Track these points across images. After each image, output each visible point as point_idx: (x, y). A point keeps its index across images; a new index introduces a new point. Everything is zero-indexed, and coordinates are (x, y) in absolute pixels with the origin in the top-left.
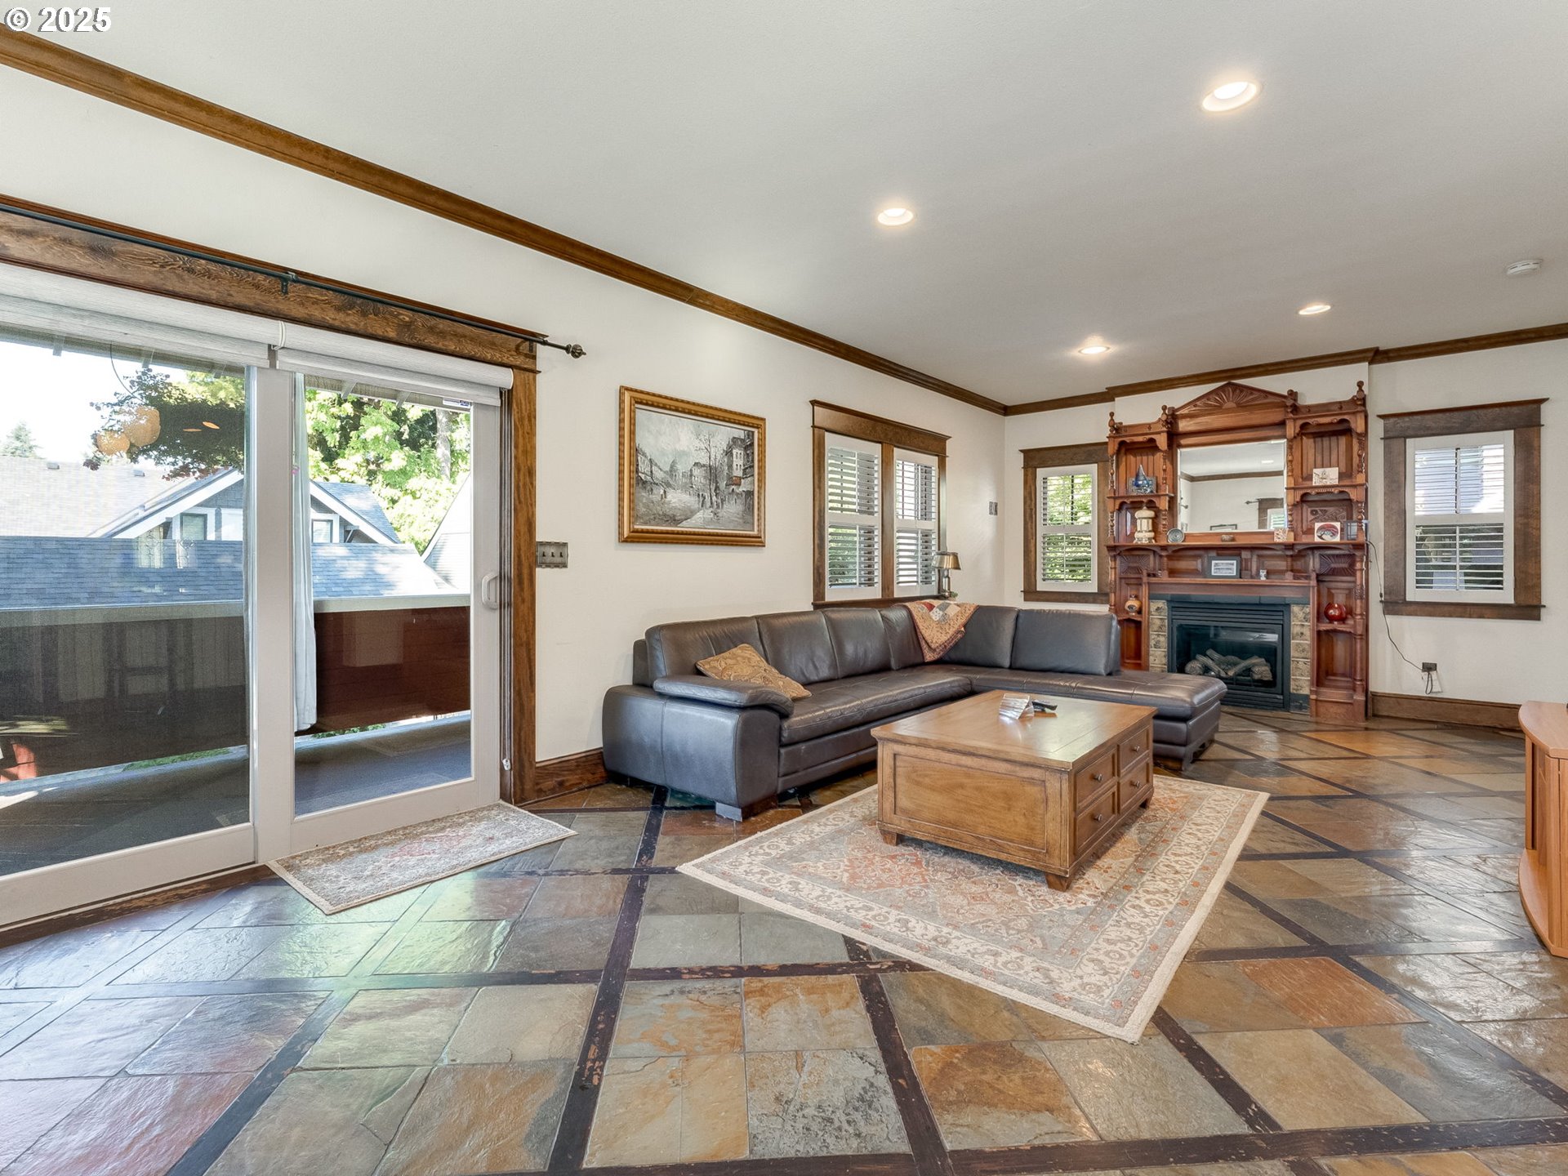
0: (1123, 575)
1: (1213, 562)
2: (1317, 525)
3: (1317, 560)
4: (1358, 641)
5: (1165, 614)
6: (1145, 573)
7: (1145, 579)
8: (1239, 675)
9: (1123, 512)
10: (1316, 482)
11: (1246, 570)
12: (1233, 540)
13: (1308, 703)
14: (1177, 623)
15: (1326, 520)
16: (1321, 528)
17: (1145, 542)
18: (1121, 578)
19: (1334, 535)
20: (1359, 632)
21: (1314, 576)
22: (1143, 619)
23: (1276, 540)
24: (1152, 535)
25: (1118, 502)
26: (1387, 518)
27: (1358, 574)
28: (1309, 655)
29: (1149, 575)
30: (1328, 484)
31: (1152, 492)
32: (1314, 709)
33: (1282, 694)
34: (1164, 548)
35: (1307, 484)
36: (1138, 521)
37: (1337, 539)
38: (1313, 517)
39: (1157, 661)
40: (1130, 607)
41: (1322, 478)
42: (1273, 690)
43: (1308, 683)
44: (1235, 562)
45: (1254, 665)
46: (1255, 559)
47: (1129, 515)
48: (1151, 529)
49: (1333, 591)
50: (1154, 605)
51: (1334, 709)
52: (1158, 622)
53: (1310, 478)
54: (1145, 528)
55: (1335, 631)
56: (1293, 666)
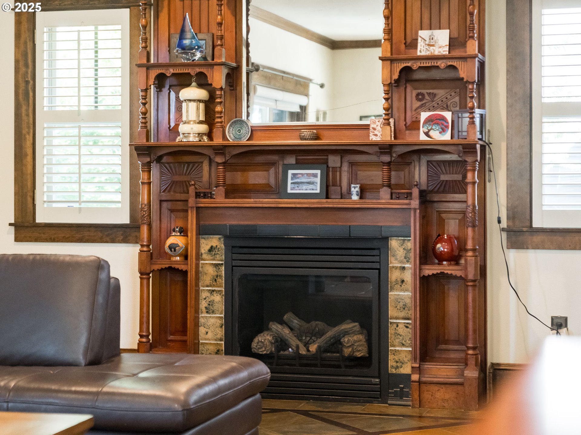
0: (164, 196)
1: (290, 172)
2: (424, 115)
3: (424, 169)
4: (470, 289)
5: (220, 259)
6: (192, 190)
7: (192, 201)
8: (326, 351)
9: (165, 90)
10: (422, 50)
11: (334, 185)
12: (317, 138)
13: (409, 387)
14: (239, 272)
15: (434, 109)
16: (429, 120)
17: (193, 139)
18: (161, 201)
19: (443, 131)
20: (471, 276)
21: (416, 192)
22: (190, 267)
23: (373, 138)
24: (204, 128)
25: (154, 73)
26: (510, 106)
27: (470, 189)
28: (411, 313)
29: (198, 195)
30: (436, 53)
31: (205, 58)
32: (416, 396)
33: (379, 377)
34: (220, 150)
35: (411, 53)
36: (184, 105)
37: (447, 137)
38: (419, 104)
39: (210, 335)
40: (173, 247)
41: (429, 45)
42: (365, 371)
43: (409, 357)
44: (318, 172)
45: (346, 333)
46: (345, 167)
47: (173, 95)
48: (202, 118)
49: (443, 215)
50: (206, 244)
51: (441, 394)
52: (211, 271)
53: (414, 44)
54: (193, 116)
55: (442, 276)
56: (391, 331)
